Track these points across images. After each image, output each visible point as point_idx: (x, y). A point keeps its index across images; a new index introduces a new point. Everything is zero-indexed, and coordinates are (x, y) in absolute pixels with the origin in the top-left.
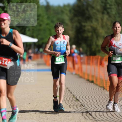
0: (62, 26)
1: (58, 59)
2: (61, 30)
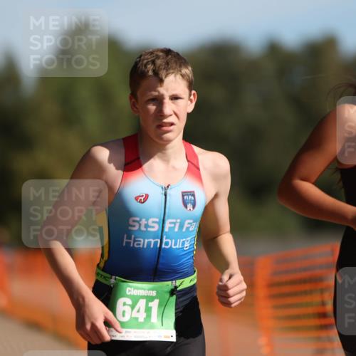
1: (133, 307)
2: (175, 98)
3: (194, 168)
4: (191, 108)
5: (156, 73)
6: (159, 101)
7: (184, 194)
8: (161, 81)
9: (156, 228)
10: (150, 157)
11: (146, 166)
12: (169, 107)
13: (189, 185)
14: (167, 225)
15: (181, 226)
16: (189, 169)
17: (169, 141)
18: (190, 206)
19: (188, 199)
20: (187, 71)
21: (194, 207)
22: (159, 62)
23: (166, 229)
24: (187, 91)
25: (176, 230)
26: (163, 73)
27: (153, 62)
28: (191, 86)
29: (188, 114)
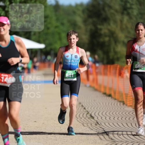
0: (76, 34)
2: (74, 39)
3: (78, 51)
4: (77, 41)
5: (70, 34)
6: (71, 39)
7: (75, 56)
8: (71, 36)
9: (70, 61)
10: (69, 49)
11: (68, 51)
12: (72, 40)
13: (76, 54)
14: (72, 61)
15: (75, 61)
16: (77, 52)
17: (73, 46)
18: (76, 58)
19: (76, 57)
20: (77, 34)
21: (77, 58)
22: (71, 33)
23: (72, 62)
24: (76, 38)
25: (74, 62)
26: (71, 34)
27: (70, 33)
28: (77, 37)
29: (77, 42)
